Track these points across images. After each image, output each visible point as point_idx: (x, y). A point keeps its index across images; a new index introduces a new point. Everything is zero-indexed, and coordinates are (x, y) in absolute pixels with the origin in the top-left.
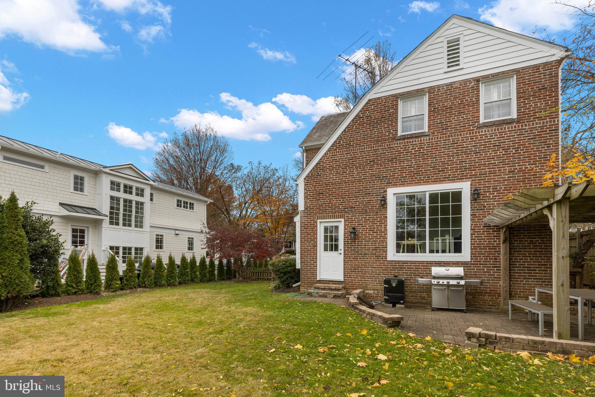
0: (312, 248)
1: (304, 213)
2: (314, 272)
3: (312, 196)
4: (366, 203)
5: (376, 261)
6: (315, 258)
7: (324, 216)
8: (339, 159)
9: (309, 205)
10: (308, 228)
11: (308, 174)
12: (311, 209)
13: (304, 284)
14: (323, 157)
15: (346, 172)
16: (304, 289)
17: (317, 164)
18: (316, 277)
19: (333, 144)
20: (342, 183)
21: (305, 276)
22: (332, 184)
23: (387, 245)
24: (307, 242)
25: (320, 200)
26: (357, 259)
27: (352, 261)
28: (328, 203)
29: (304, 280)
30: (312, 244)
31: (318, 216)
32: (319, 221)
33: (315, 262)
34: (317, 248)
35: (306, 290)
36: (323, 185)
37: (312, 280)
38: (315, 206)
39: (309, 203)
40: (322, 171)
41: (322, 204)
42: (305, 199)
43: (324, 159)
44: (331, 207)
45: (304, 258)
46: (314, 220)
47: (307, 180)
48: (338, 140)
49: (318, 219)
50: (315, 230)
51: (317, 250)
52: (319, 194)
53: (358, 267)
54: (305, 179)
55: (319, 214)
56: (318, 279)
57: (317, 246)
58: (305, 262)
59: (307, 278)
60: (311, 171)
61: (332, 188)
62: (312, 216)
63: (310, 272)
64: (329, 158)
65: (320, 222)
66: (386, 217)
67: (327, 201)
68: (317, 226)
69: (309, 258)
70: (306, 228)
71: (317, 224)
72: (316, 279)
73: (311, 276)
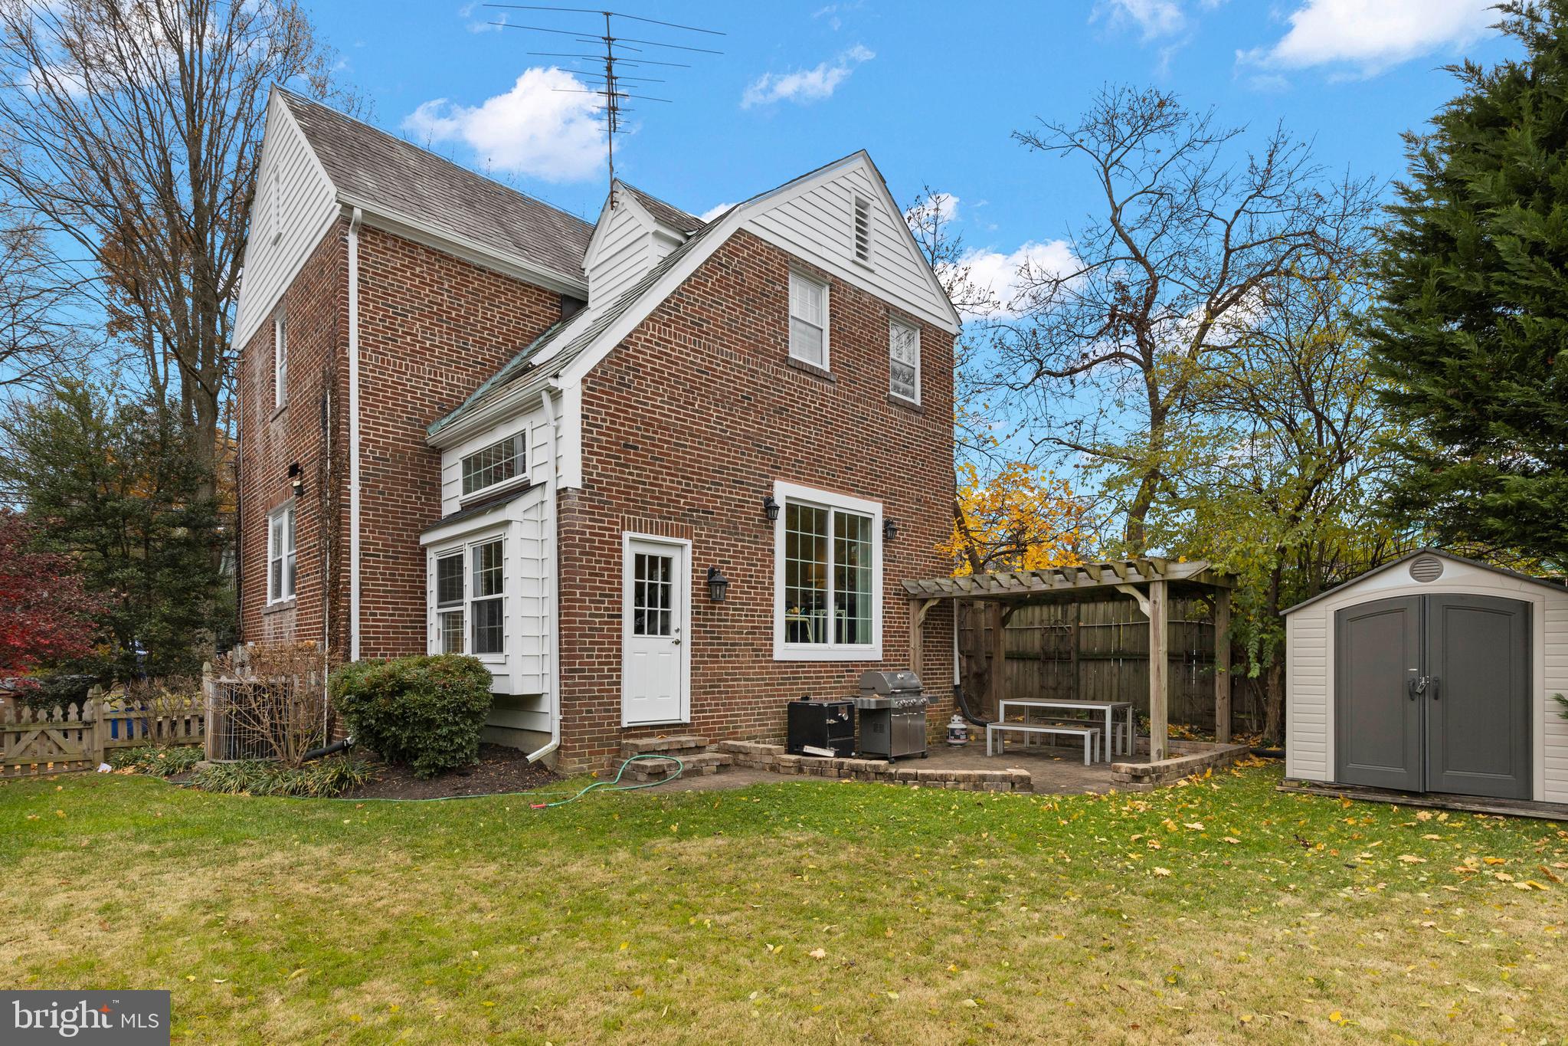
0: (606, 623)
1: (580, 499)
2: (612, 704)
3: (605, 448)
4: (736, 506)
5: (754, 662)
6: (615, 656)
7: (640, 520)
8: (677, 357)
9: (598, 474)
10: (594, 555)
11: (594, 370)
12: (604, 489)
13: (581, 747)
14: (636, 331)
15: (693, 405)
16: (581, 762)
17: (620, 345)
18: (619, 716)
19: (662, 305)
20: (684, 433)
21: (585, 719)
22: (660, 427)
23: (772, 622)
24: (591, 601)
25: (628, 467)
26: (717, 656)
27: (706, 662)
28: (651, 484)
29: (581, 733)
30: (606, 609)
31: (623, 518)
32: (627, 535)
33: (615, 670)
34: (620, 623)
35: (585, 766)
36: (635, 421)
37: (603, 732)
38: (613, 484)
39: (595, 467)
40: (635, 377)
41: (634, 481)
42: (583, 451)
43: (639, 339)
44: (658, 498)
45: (581, 657)
46: (612, 530)
47: (589, 388)
48: (672, 297)
49: (623, 529)
50: (616, 564)
51: (620, 630)
52: (626, 446)
53: (719, 680)
54: (584, 381)
55: (628, 512)
56: (625, 725)
57: (620, 616)
58: (583, 671)
59: (590, 725)
60: (603, 361)
61: (660, 440)
62: (606, 515)
63: (600, 704)
64: (650, 342)
65: (632, 540)
66: (772, 551)
67: (648, 477)
68: (620, 551)
69: (598, 657)
70: (588, 554)
71: (620, 544)
72: (619, 723)
73: (604, 718)
